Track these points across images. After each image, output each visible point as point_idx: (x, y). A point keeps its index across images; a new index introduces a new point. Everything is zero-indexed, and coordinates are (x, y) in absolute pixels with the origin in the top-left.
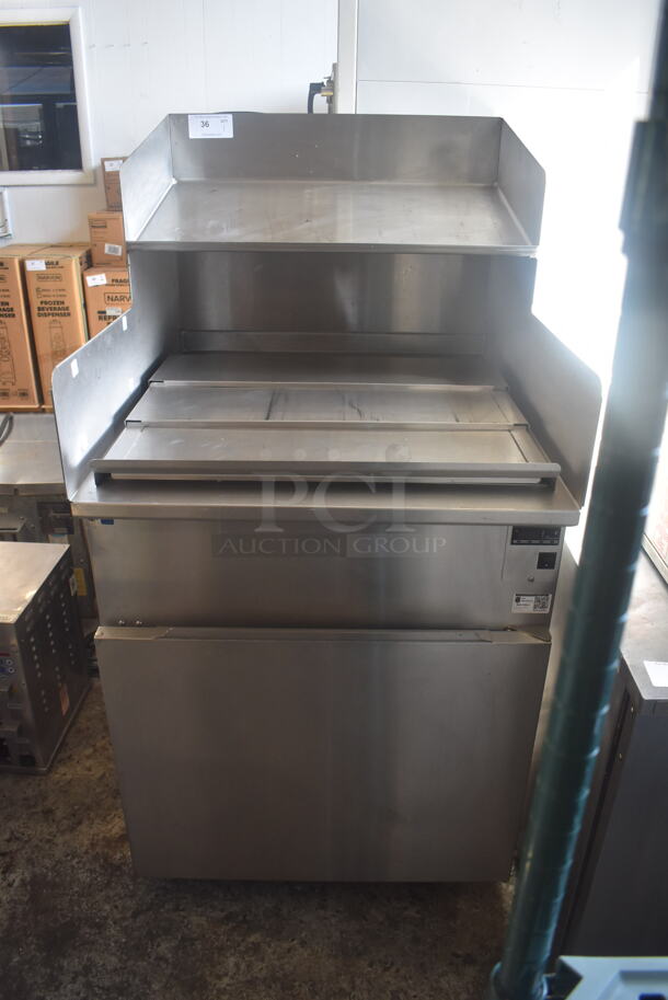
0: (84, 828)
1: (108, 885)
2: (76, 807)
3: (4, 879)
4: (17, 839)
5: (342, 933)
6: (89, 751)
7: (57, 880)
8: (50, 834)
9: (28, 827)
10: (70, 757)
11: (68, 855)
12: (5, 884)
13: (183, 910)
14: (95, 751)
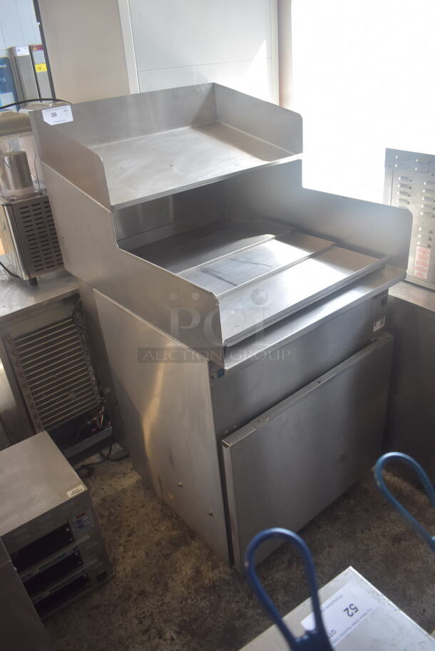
0: (171, 584)
1: (219, 596)
2: (154, 579)
3: (165, 640)
4: (144, 618)
5: (338, 531)
6: (121, 549)
7: (192, 616)
8: (158, 601)
9: (141, 608)
10: (114, 560)
11: (182, 602)
12: (169, 642)
13: (268, 576)
14: (124, 546)
